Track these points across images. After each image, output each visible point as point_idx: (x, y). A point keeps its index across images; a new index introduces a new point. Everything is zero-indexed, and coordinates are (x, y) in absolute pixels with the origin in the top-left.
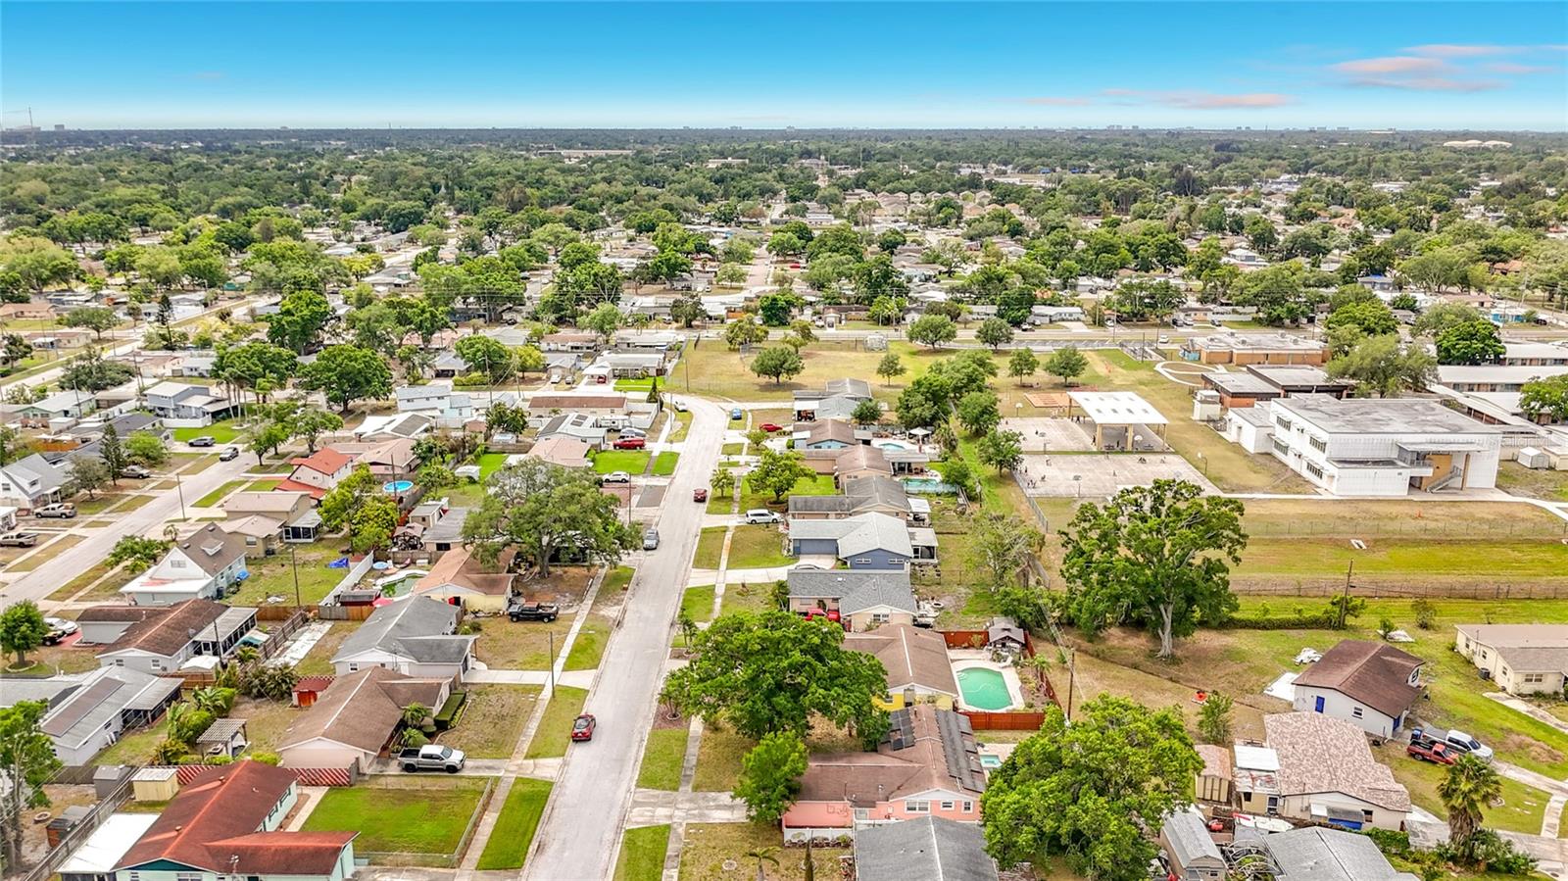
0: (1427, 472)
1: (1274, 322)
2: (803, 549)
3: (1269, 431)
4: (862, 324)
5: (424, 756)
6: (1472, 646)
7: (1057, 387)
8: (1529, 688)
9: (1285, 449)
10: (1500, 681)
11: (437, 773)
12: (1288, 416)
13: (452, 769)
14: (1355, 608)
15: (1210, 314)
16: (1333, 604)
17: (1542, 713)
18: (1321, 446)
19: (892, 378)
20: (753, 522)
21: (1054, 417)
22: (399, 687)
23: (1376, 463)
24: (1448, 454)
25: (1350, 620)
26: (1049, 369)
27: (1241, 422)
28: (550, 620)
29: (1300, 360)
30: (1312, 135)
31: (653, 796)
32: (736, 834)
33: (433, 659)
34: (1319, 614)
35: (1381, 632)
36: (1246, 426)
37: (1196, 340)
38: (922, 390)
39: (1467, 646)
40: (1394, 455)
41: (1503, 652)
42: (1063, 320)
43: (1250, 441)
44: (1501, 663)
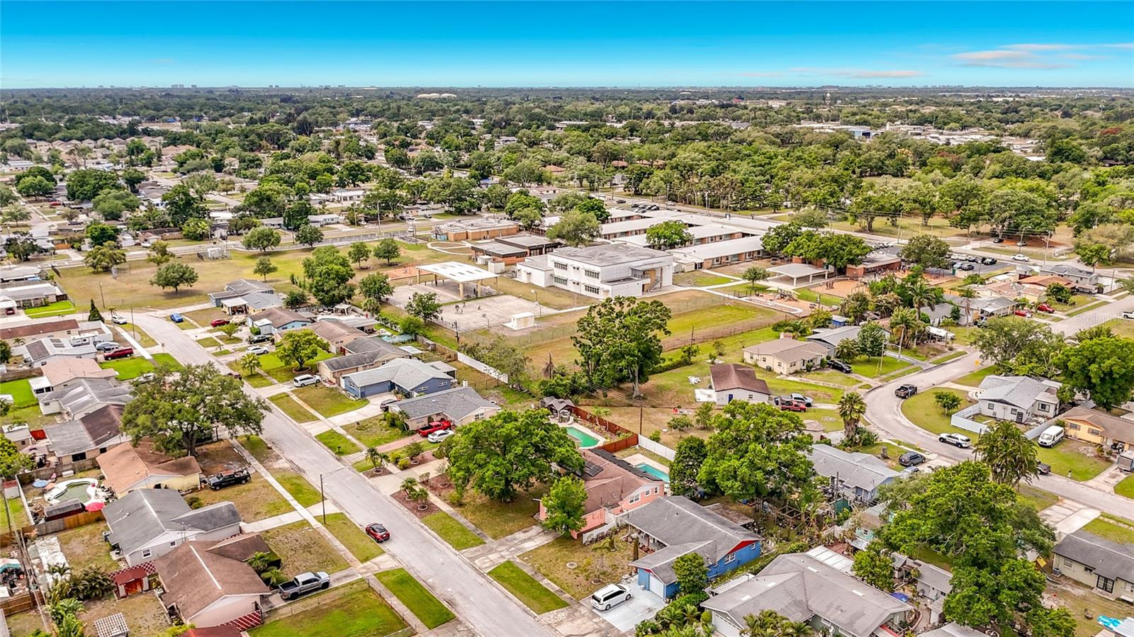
0: (648, 281)
1: (460, 212)
2: (366, 393)
3: (551, 272)
4: (179, 241)
5: (304, 583)
6: (755, 357)
7: (383, 266)
8: (793, 370)
9: (565, 281)
10: (777, 370)
11: (315, 593)
12: (564, 261)
13: (326, 585)
14: (695, 351)
15: (420, 211)
16: (684, 352)
17: (804, 379)
18: (596, 275)
19: (267, 275)
20: (303, 385)
21: (411, 285)
22: (227, 548)
23: (624, 280)
24: (654, 270)
25: (693, 359)
26: (377, 255)
27: (529, 270)
28: (247, 481)
29: (505, 233)
30: (327, 91)
31: (476, 551)
32: (552, 550)
33: (215, 525)
34: (679, 359)
35: (710, 361)
36: (534, 272)
37: (441, 226)
38: (332, 276)
39: (752, 358)
40: (630, 274)
41: (777, 355)
42: (328, 224)
43: (540, 279)
44: (776, 361)
